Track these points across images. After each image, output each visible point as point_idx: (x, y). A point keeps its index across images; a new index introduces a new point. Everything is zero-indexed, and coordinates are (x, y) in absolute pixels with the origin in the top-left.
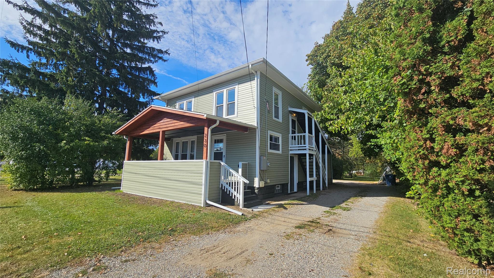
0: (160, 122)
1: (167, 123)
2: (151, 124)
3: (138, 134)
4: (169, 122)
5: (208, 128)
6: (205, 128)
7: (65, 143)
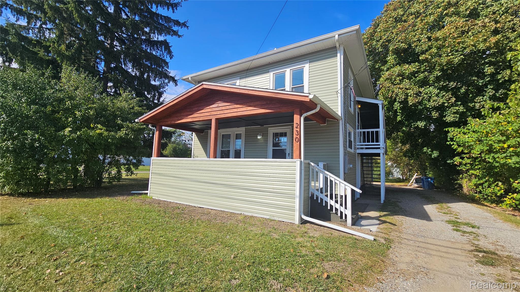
0: (211, 107)
1: (223, 108)
2: (196, 109)
3: (173, 122)
4: (228, 107)
5: (301, 116)
6: (295, 116)
7: (70, 131)
